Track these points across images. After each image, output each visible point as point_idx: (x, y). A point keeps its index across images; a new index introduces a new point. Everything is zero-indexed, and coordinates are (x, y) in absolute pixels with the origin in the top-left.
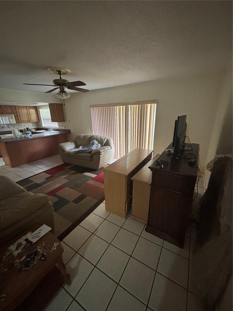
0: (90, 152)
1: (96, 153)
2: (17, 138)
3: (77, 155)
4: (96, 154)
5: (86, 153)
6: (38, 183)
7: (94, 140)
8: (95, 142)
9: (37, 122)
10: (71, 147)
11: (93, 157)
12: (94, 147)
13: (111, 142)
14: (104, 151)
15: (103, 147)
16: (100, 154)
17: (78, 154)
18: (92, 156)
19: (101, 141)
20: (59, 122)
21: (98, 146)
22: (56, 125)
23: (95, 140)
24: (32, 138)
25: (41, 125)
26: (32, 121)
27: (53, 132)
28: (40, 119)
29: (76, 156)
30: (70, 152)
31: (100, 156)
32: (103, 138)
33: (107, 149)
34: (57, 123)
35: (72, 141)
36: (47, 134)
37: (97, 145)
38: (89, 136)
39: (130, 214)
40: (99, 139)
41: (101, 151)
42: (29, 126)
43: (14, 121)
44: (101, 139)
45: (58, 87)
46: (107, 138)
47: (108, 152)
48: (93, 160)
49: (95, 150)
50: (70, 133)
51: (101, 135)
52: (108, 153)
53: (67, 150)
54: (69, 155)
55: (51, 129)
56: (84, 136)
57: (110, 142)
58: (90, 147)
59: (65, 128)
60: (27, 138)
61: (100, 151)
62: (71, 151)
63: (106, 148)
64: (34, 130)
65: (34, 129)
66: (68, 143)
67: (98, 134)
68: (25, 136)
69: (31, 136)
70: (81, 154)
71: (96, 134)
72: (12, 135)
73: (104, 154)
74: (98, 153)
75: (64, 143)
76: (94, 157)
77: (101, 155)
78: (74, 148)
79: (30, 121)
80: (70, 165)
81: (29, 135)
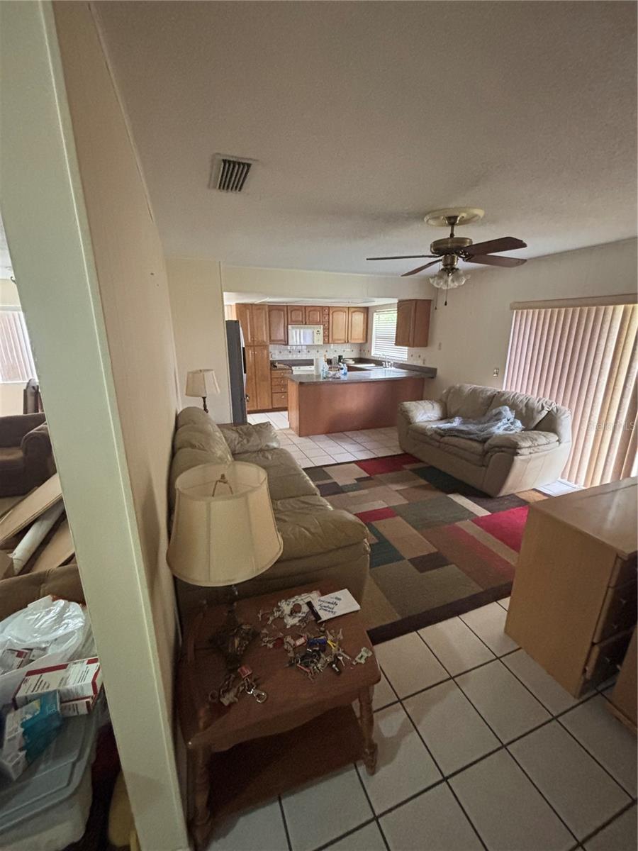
0: (484, 441)
1: (504, 447)
2: (320, 375)
3: (442, 440)
4: (503, 449)
5: (471, 439)
6: (340, 484)
7: (505, 405)
8: (504, 412)
9: (361, 344)
10: (429, 415)
11: (492, 456)
12: (499, 428)
13: (563, 423)
14: (530, 447)
15: (529, 432)
16: (517, 454)
17: (446, 438)
18: (485, 453)
19: (526, 414)
20: (413, 347)
21: (512, 427)
22: (403, 354)
23: (507, 405)
24: (346, 379)
25: (369, 351)
26: (353, 342)
27: (390, 371)
28: (369, 337)
29: (439, 442)
30: (425, 429)
31: (515, 458)
32: (537, 406)
33: (542, 440)
34: (406, 348)
35: (436, 401)
36: (377, 374)
37: (512, 423)
38: (489, 393)
39: (600, 692)
40: (522, 406)
41: (523, 444)
42: (344, 351)
43: (319, 340)
44: (527, 405)
45: (441, 258)
46: (551, 405)
47: (546, 452)
48: (487, 466)
49: (500, 436)
50: (433, 378)
51: (529, 393)
52: (546, 455)
53: (417, 421)
54: (420, 435)
55: (388, 362)
56: (474, 391)
57: (559, 421)
58: (486, 425)
59: (424, 363)
60: (337, 378)
61: (519, 443)
62: (429, 427)
63: (542, 438)
64: (351, 362)
65: (354, 359)
66: (425, 404)
67: (518, 391)
68: (334, 373)
69: (345, 374)
70: (454, 440)
71: (513, 390)
72: (313, 368)
73: (530, 456)
74: (510, 449)
75: (414, 403)
76: (494, 457)
77: (520, 457)
78: (436, 419)
79: (348, 342)
80: (418, 461)
81: (342, 372)
